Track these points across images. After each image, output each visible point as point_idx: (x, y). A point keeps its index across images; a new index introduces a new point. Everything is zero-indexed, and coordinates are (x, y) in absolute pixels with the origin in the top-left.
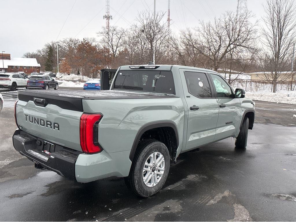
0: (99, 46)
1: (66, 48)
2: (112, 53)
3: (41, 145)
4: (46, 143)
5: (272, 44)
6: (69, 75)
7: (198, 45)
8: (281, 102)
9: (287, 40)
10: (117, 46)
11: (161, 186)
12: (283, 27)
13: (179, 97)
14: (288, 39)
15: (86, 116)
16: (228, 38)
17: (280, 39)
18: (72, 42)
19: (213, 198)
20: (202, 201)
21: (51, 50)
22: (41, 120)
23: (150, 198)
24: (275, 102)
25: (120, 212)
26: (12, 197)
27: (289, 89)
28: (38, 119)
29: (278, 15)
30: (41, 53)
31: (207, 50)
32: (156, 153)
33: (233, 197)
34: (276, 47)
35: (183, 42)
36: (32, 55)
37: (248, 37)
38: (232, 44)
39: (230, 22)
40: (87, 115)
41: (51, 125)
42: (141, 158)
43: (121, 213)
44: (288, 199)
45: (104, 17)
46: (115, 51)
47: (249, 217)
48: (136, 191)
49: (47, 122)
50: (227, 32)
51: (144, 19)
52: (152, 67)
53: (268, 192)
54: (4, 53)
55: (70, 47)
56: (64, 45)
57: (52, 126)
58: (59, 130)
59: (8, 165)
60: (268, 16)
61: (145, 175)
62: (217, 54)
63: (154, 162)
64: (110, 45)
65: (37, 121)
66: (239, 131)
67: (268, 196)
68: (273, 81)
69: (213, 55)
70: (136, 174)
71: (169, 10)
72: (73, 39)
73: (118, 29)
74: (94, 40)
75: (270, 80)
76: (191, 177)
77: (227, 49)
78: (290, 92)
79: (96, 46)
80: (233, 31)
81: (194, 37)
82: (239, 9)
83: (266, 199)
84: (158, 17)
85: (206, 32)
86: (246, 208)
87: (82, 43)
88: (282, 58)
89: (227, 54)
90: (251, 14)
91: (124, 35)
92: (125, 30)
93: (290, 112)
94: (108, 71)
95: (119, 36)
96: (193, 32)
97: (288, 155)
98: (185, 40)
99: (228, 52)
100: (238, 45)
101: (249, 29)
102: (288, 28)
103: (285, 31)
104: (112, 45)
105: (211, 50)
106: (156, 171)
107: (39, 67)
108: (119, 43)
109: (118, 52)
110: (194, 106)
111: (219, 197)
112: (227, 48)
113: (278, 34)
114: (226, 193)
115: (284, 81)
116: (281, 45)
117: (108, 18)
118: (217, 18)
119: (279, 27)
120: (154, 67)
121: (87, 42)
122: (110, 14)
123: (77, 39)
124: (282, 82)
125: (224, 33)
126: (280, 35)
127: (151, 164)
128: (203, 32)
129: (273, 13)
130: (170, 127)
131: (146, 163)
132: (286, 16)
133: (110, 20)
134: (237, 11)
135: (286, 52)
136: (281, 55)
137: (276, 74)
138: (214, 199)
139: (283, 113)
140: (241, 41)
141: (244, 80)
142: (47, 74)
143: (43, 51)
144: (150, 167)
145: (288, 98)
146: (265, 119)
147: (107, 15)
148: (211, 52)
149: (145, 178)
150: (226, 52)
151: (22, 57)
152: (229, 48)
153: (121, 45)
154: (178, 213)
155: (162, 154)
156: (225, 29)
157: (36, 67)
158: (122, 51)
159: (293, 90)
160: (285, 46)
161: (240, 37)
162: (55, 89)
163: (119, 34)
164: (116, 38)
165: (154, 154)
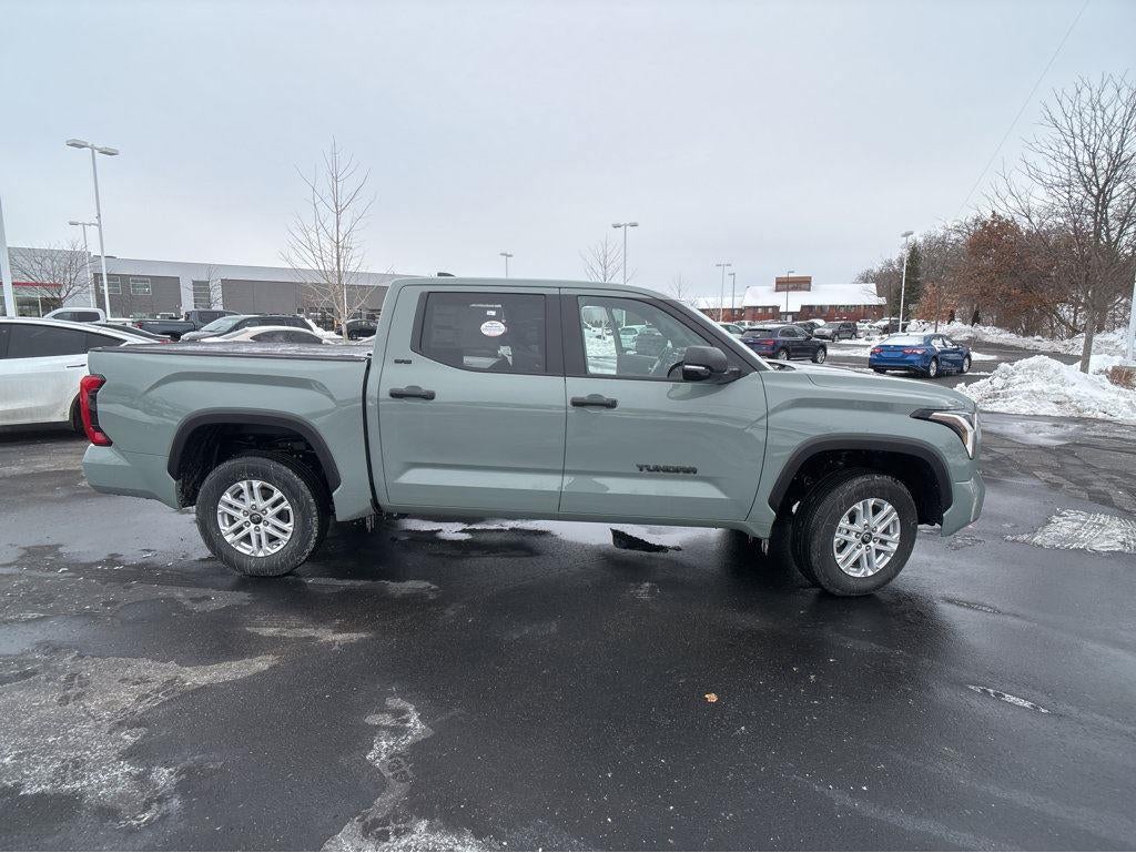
54: (791, 275)
107: (880, 306)
162: (815, 361)
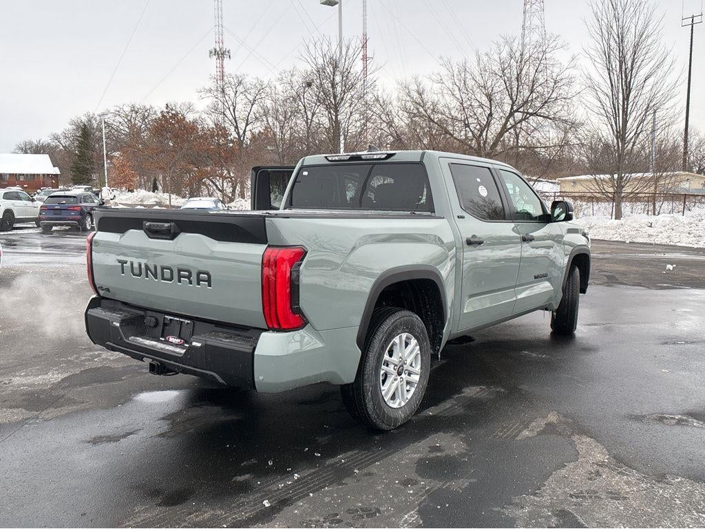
0: (203, 120)
1: (122, 128)
2: (235, 138)
3: (157, 325)
4: (171, 319)
5: (610, 110)
6: (132, 191)
7: (440, 116)
8: (636, 240)
9: (642, 101)
10: (247, 121)
11: (414, 407)
12: (632, 70)
13: (444, 218)
14: (643, 97)
15: (276, 253)
16: (508, 98)
17: (626, 98)
18: (137, 112)
19: (526, 427)
20: (505, 433)
21: (86, 134)
22: (163, 268)
23: (395, 431)
24: (621, 242)
25: (341, 458)
26: (96, 441)
27: (650, 213)
28: (155, 267)
29: (619, 44)
30: (59, 142)
31: (460, 125)
32: (404, 336)
33: (566, 423)
34: (619, 116)
35: (405, 109)
36: (37, 146)
37: (554, 95)
38: (517, 111)
39: (513, 60)
40: (276, 250)
41: (189, 277)
42: (376, 344)
43: (343, 461)
44: (679, 422)
45: (211, 52)
46: (241, 132)
47: (608, 456)
48: (368, 414)
49: (179, 271)
50: (506, 83)
51: (318, 55)
52: (378, 157)
53: (638, 412)
55: (132, 127)
56: (116, 121)
57: (194, 278)
58: (210, 285)
59: (59, 382)
60: (599, 47)
61: (384, 382)
62: (484, 134)
63: (400, 355)
64: (231, 118)
65: (153, 270)
66: (561, 295)
67: (638, 418)
68: (614, 193)
69: (475, 137)
70: (368, 377)
71: (365, 35)
72: (139, 107)
73: (249, 81)
74: (190, 108)
75: (607, 192)
76: (471, 391)
77: (506, 123)
78: (652, 219)
79: (195, 121)
80: (518, 81)
81: (429, 97)
82: (526, 32)
83: (636, 425)
84: (351, 51)
85: (458, 84)
86: (598, 441)
87: (163, 116)
88: (632, 141)
89: (506, 134)
90: (560, 42)
91: (263, 95)
92: (266, 83)
93: (659, 260)
94: (269, 170)
95: (251, 98)
96: (427, 85)
97: (666, 343)
98: (409, 104)
99: (510, 129)
100: (531, 114)
101: (554, 75)
102: (643, 73)
103: (636, 80)
104: (235, 119)
105: (469, 127)
106: (405, 374)
108: (252, 113)
109: (248, 134)
110: (474, 236)
111: (539, 424)
112: (507, 120)
113: (620, 87)
114: (552, 418)
115: (638, 193)
116: (629, 112)
117: (220, 54)
118: (482, 52)
119: (623, 69)
120: (384, 156)
121: (173, 112)
122: (226, 46)
123: (148, 107)
124: (635, 198)
125: (500, 86)
126: (626, 89)
127: (395, 359)
128: (451, 86)
129: (609, 39)
130: (430, 280)
131: (386, 357)
132: (636, 46)
133: (226, 60)
134: (523, 36)
135: (641, 127)
136: (630, 135)
137: (620, 178)
138: (528, 428)
139: (641, 263)
140: (538, 104)
141: (547, 194)
142: (78, 190)
143: (66, 137)
144: (393, 364)
145: (651, 231)
146: (605, 276)
147: (218, 49)
148: (471, 130)
149: (384, 388)
150: (504, 129)
151: (14, 152)
152: (511, 120)
153: (256, 118)
154: (462, 455)
155: (416, 338)
156: (501, 77)
157: (48, 175)
158: (260, 132)
159: (659, 214)
160: (638, 115)
161: (534, 95)
163: (250, 94)
164: (244, 101)
165: (400, 337)
